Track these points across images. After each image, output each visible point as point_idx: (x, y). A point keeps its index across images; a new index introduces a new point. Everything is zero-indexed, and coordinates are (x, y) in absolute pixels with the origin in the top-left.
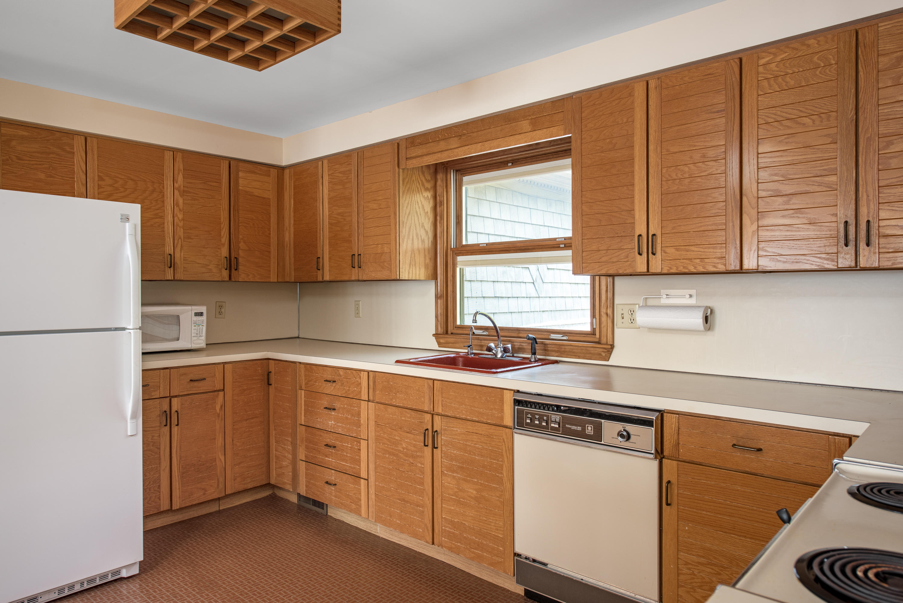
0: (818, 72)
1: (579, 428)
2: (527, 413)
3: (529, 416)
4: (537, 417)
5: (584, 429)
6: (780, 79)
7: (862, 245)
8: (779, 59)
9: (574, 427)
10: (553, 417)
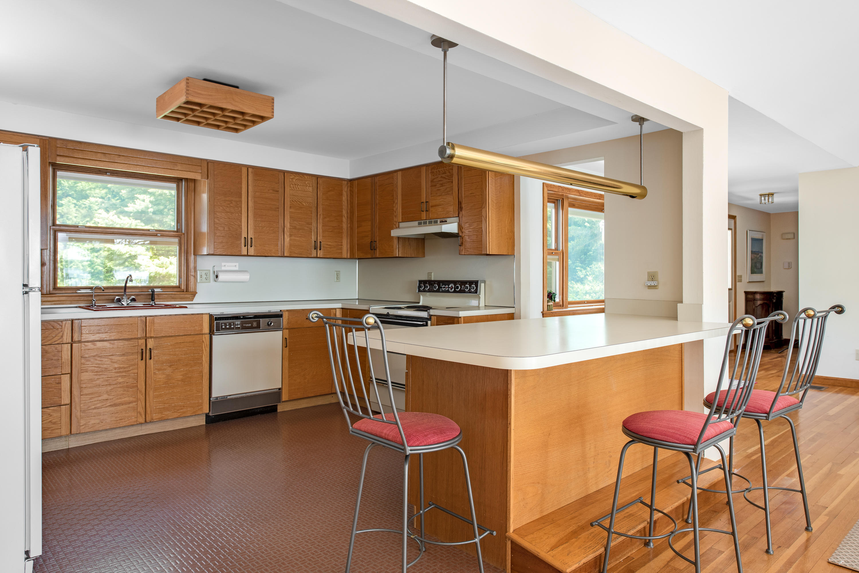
0: (306, 183)
1: (250, 325)
2: (222, 324)
3: (223, 324)
4: (228, 324)
5: (252, 325)
6: (296, 186)
7: (318, 249)
8: (296, 178)
9: (247, 325)
10: (237, 323)
